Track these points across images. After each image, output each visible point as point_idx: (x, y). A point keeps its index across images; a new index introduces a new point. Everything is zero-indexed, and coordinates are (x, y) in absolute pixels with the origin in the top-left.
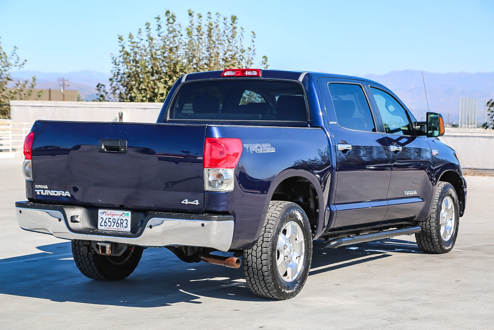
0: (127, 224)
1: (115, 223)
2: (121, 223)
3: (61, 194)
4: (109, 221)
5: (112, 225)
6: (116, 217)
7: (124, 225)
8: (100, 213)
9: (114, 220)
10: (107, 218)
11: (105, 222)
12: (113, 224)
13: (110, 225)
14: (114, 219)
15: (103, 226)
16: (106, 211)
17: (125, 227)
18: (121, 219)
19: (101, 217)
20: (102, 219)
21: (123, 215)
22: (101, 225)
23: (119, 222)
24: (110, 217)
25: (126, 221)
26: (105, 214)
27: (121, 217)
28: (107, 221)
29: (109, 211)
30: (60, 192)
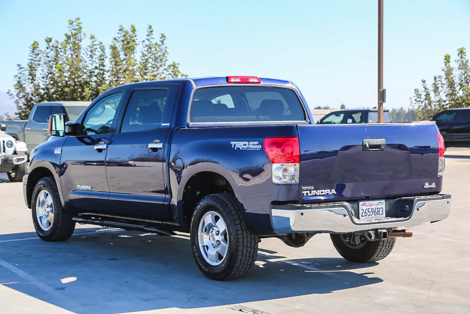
0: (382, 211)
1: (373, 212)
2: (378, 211)
3: (327, 192)
4: (368, 211)
5: (371, 215)
6: (373, 207)
7: (381, 212)
8: (361, 205)
9: (372, 210)
10: (366, 209)
11: (365, 212)
12: (371, 213)
13: (369, 215)
14: (372, 208)
15: (364, 216)
16: (365, 202)
17: (381, 214)
18: (378, 208)
19: (361, 209)
20: (363, 210)
21: (379, 204)
22: (362, 216)
23: (376, 211)
24: (369, 207)
25: (382, 209)
26: (364, 205)
27: (378, 206)
28: (367, 211)
29: (367, 203)
30: (326, 191)
